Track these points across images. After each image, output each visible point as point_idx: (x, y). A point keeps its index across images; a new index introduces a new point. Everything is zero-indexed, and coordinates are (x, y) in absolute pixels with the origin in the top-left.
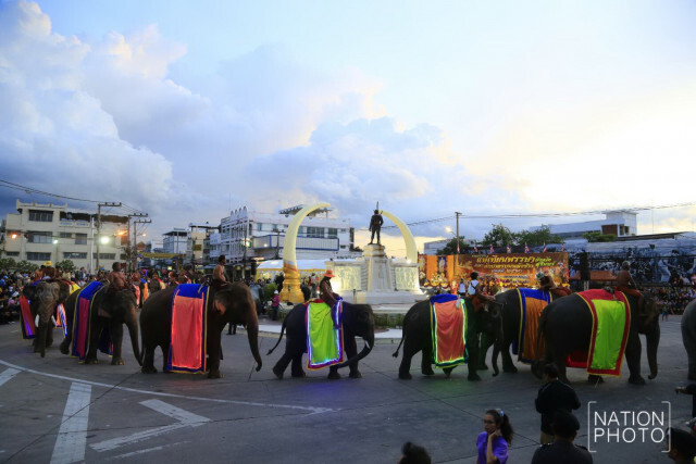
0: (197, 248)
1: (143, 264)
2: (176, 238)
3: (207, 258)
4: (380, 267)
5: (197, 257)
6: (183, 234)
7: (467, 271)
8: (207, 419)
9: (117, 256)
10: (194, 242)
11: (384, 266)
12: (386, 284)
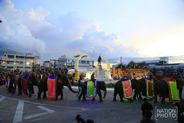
1: (38, 70)
2: (47, 63)
5: (52, 68)
6: (49, 62)
7: (123, 73)
8: (54, 111)
9: (31, 68)
10: (51, 64)
11: (101, 71)
12: (102, 76)
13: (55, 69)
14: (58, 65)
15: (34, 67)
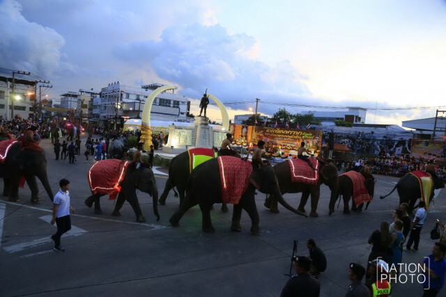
0: (85, 106)
1: (46, 114)
2: (70, 98)
3: (91, 114)
4: (205, 131)
5: (84, 113)
6: (75, 96)
7: (260, 137)
8: (85, 231)
9: (27, 109)
10: (82, 102)
11: (207, 131)
12: (207, 142)
13: (91, 115)
14: (100, 106)
15: (36, 106)
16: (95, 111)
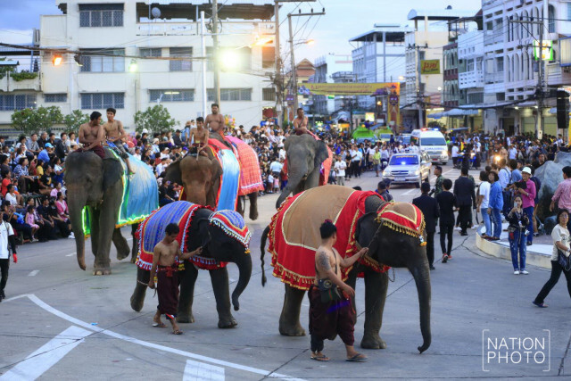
0: (429, 67)
1: (312, 109)
2: (380, 45)
3: (454, 90)
5: (428, 90)
6: (397, 37)
9: (257, 95)
10: (422, 54)
13: (456, 97)
14: (480, 59)
16: (467, 80)
